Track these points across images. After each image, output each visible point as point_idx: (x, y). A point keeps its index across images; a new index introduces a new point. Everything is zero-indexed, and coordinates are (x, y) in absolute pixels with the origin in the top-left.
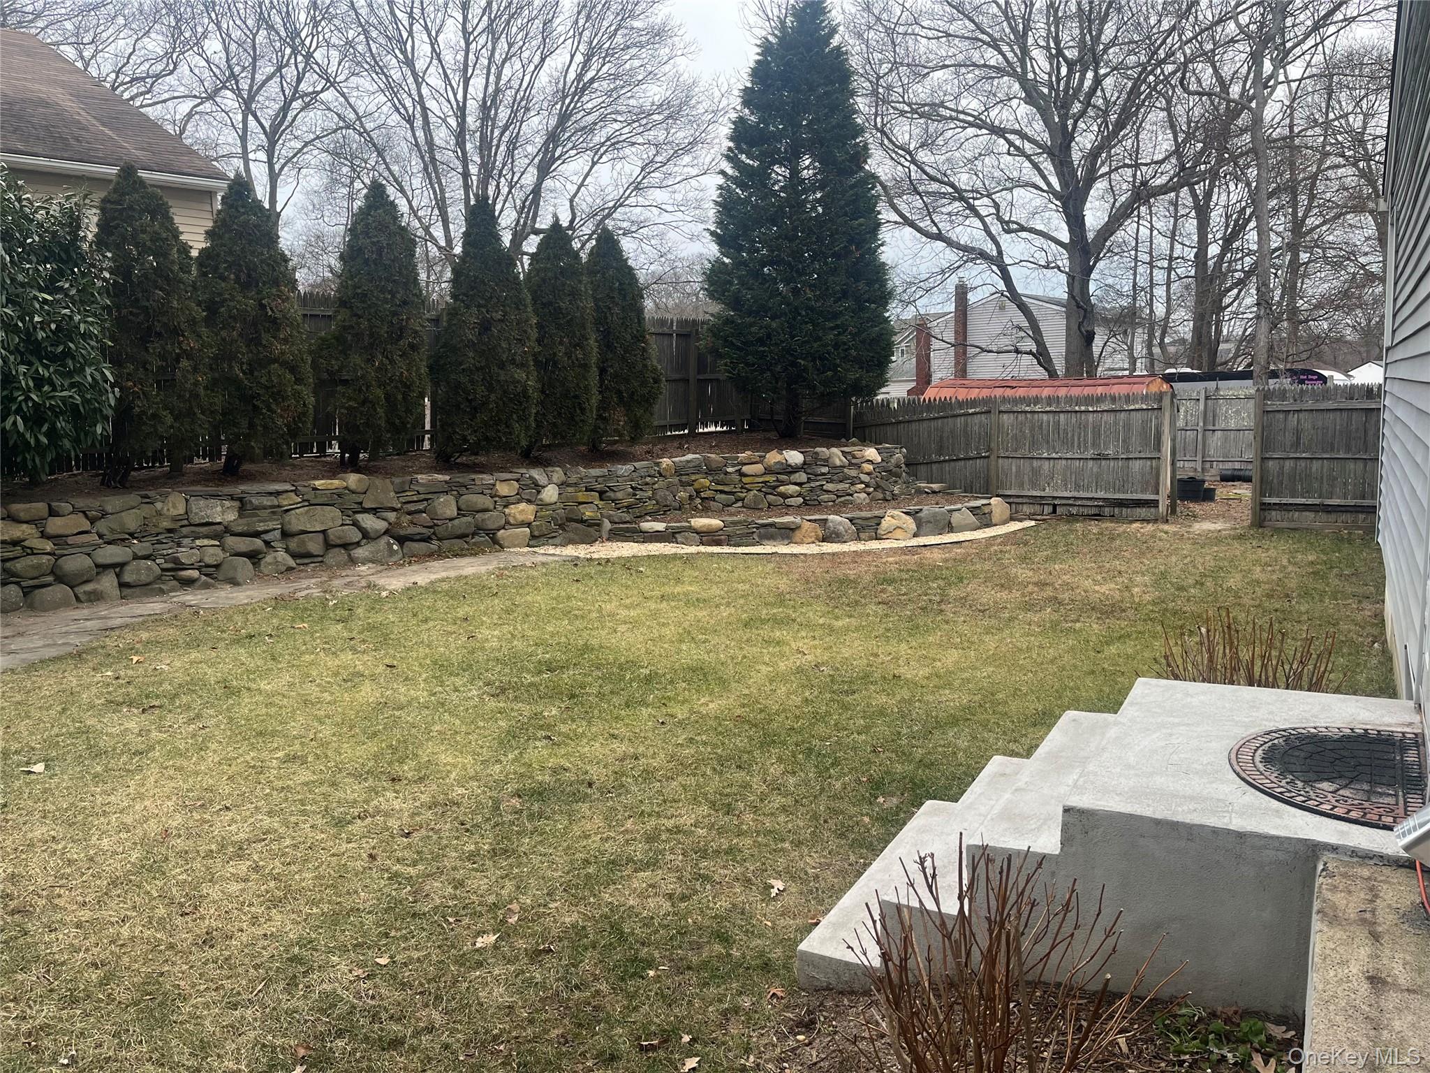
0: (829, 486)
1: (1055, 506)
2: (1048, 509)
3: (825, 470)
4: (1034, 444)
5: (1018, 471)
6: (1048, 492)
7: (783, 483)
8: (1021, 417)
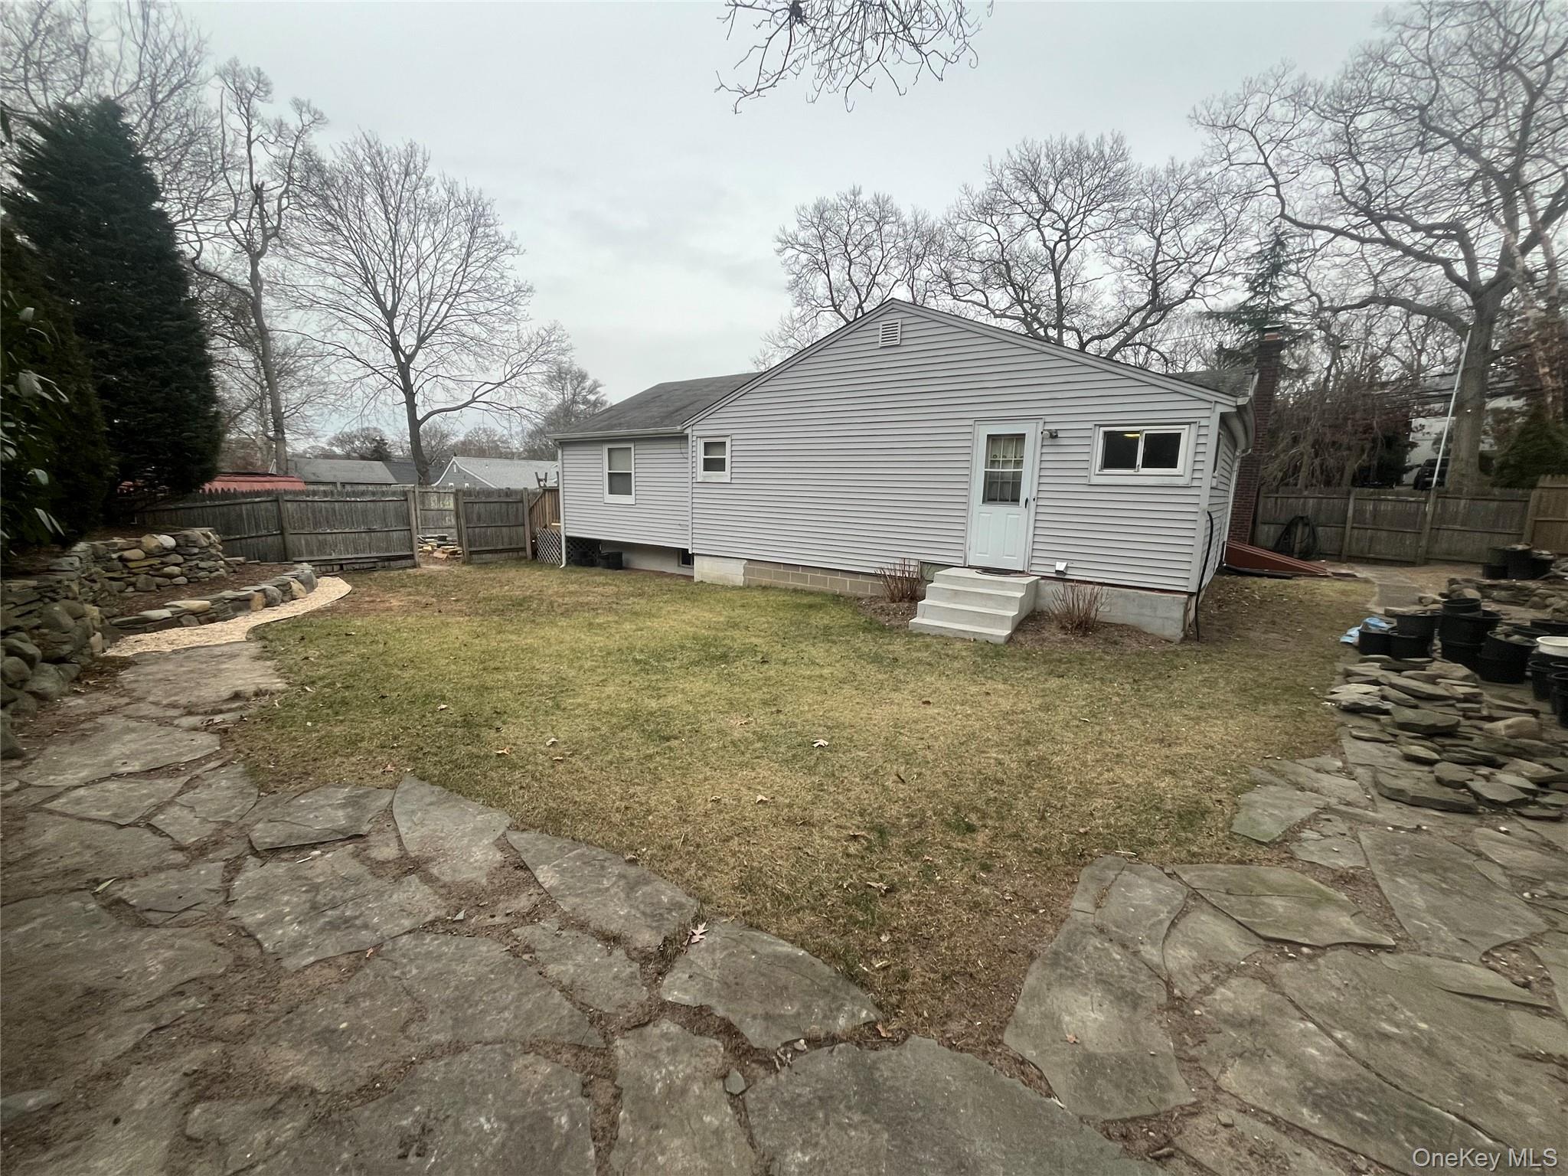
0: (202, 564)
1: (341, 566)
2: (336, 568)
3: (196, 550)
4: (316, 524)
5: (307, 543)
6: (333, 557)
7: (165, 564)
8: (303, 505)
